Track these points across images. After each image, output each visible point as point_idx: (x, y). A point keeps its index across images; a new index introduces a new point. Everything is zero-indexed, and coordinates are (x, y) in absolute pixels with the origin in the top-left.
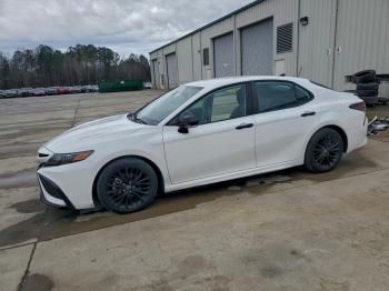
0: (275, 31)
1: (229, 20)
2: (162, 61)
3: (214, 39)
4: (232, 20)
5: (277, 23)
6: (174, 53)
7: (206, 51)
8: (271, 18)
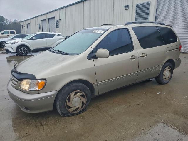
0: (55, 21)
1: (45, 15)
2: (25, 26)
3: (42, 21)
4: (45, 16)
5: (56, 19)
6: (29, 24)
7: (39, 25)
8: (54, 18)
